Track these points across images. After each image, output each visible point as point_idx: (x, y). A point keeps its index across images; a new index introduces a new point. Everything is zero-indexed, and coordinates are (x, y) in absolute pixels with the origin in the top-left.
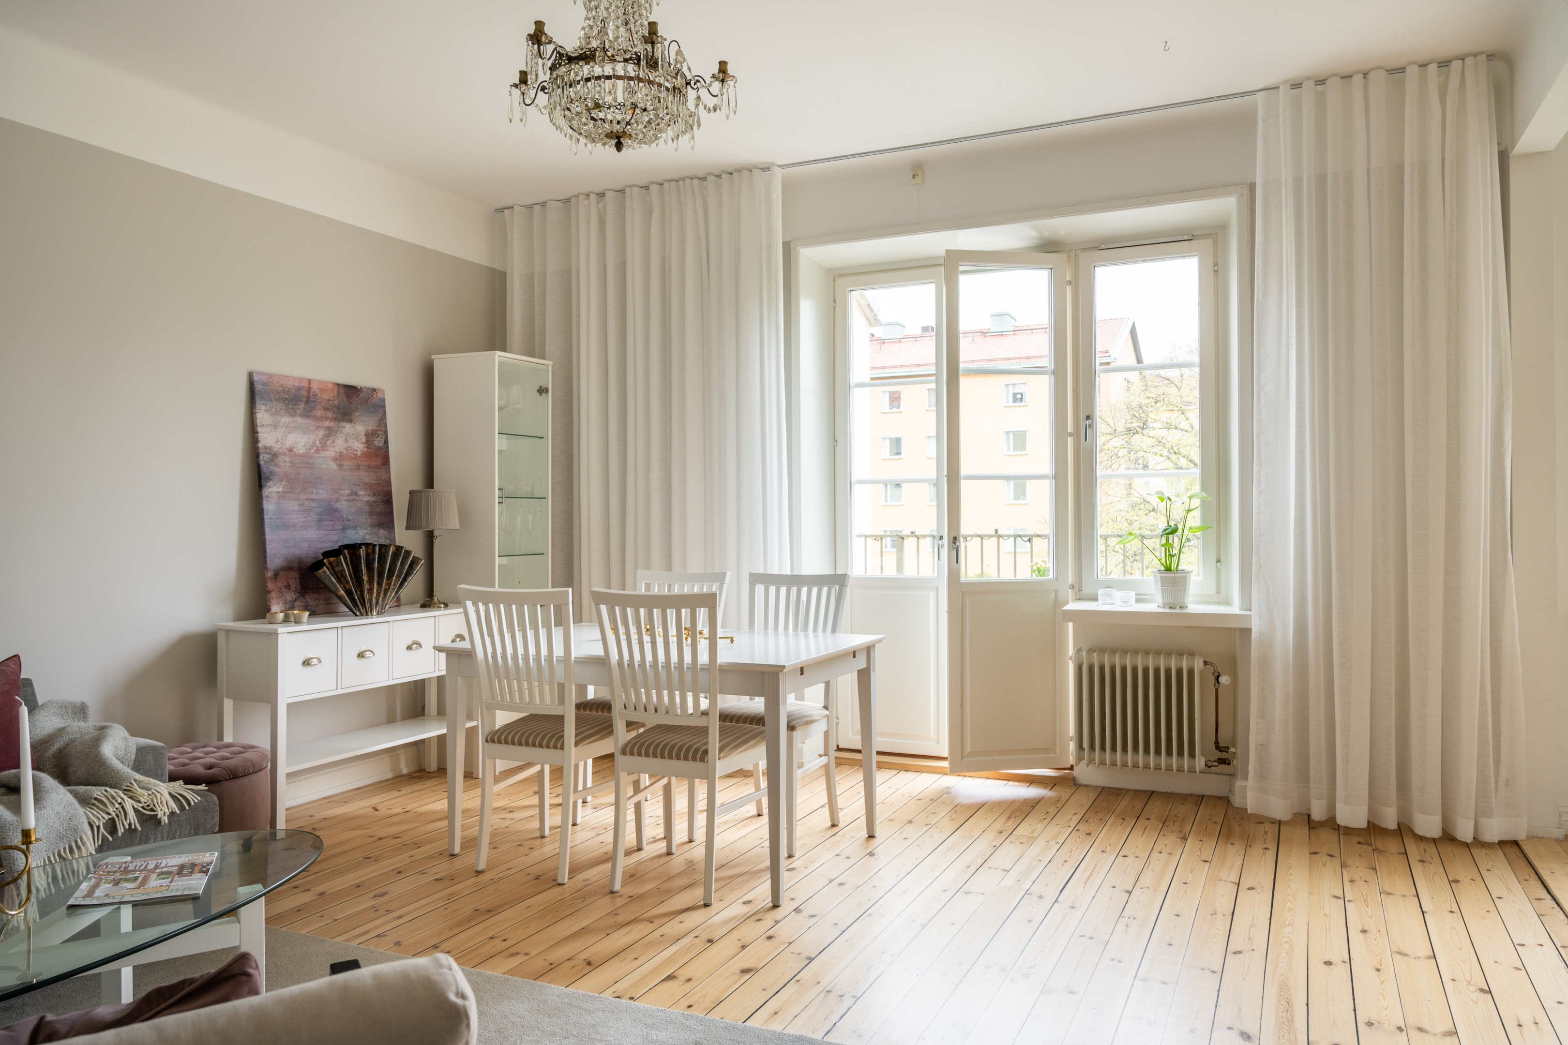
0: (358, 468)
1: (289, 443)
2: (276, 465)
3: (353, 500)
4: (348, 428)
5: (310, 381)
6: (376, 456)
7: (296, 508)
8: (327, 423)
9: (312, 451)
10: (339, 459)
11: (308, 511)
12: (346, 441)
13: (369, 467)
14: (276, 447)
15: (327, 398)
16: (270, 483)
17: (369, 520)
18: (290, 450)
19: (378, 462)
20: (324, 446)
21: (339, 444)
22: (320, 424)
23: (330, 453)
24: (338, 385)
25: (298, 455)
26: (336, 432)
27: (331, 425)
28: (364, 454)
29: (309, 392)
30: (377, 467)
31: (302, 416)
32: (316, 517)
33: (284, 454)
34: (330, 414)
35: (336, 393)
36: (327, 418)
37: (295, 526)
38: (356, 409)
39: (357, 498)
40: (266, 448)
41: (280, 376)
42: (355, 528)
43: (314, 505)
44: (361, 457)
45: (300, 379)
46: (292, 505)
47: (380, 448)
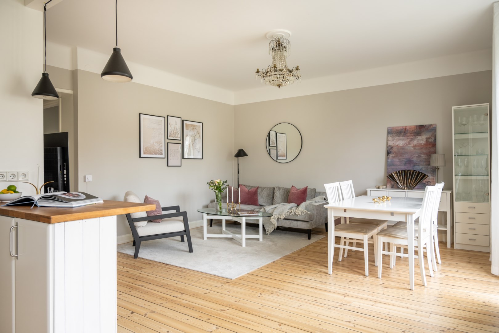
0: (422, 148)
1: (397, 144)
2: (392, 150)
3: (419, 158)
4: (419, 137)
5: (406, 127)
6: (430, 144)
7: (398, 160)
8: (411, 137)
9: (405, 145)
10: (415, 147)
11: (402, 161)
12: (418, 141)
13: (426, 148)
14: (393, 145)
15: (412, 130)
16: (390, 154)
17: (424, 163)
18: (397, 146)
19: (430, 146)
20: (409, 143)
21: (415, 142)
22: (408, 138)
23: (412, 145)
24: (417, 126)
25: (400, 147)
26: (414, 139)
27: (413, 137)
28: (425, 144)
29: (405, 130)
30: (430, 148)
31: (402, 136)
32: (404, 163)
33: (395, 147)
34: (412, 135)
35: (415, 128)
36: (411, 136)
37: (396, 165)
38: (423, 132)
39: (420, 157)
40: (389, 146)
41: (396, 127)
42: (419, 165)
43: (404, 159)
44: (423, 145)
45: (403, 127)
46: (396, 160)
47: (432, 142)
